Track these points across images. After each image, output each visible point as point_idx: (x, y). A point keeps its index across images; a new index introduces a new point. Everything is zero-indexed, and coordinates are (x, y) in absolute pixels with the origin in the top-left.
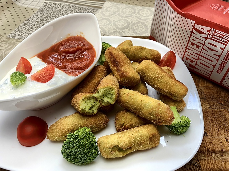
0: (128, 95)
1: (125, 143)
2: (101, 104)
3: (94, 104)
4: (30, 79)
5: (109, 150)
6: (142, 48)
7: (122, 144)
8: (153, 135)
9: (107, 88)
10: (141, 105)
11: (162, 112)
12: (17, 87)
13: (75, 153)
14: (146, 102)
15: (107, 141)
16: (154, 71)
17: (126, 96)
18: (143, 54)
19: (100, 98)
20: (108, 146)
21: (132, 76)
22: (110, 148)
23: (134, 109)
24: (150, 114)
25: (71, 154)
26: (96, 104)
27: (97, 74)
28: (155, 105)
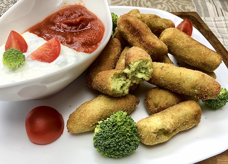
0: (162, 68)
1: (171, 124)
2: (132, 83)
3: (125, 82)
4: (30, 59)
5: (155, 135)
6: (156, 17)
7: (168, 127)
8: (198, 112)
9: (141, 61)
10: (181, 79)
11: (209, 84)
12: (14, 70)
13: (115, 144)
14: (186, 75)
15: (150, 125)
16: (183, 40)
17: (160, 70)
18: (158, 23)
19: (131, 75)
20: (152, 131)
21: (161, 46)
22: (155, 133)
23: (171, 84)
24: (194, 88)
25: (111, 146)
26: (127, 82)
27: (112, 49)
28: (199, 77)
